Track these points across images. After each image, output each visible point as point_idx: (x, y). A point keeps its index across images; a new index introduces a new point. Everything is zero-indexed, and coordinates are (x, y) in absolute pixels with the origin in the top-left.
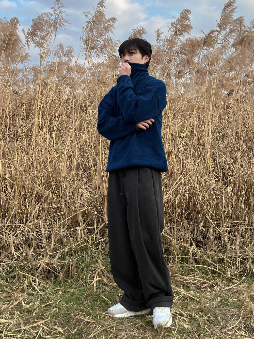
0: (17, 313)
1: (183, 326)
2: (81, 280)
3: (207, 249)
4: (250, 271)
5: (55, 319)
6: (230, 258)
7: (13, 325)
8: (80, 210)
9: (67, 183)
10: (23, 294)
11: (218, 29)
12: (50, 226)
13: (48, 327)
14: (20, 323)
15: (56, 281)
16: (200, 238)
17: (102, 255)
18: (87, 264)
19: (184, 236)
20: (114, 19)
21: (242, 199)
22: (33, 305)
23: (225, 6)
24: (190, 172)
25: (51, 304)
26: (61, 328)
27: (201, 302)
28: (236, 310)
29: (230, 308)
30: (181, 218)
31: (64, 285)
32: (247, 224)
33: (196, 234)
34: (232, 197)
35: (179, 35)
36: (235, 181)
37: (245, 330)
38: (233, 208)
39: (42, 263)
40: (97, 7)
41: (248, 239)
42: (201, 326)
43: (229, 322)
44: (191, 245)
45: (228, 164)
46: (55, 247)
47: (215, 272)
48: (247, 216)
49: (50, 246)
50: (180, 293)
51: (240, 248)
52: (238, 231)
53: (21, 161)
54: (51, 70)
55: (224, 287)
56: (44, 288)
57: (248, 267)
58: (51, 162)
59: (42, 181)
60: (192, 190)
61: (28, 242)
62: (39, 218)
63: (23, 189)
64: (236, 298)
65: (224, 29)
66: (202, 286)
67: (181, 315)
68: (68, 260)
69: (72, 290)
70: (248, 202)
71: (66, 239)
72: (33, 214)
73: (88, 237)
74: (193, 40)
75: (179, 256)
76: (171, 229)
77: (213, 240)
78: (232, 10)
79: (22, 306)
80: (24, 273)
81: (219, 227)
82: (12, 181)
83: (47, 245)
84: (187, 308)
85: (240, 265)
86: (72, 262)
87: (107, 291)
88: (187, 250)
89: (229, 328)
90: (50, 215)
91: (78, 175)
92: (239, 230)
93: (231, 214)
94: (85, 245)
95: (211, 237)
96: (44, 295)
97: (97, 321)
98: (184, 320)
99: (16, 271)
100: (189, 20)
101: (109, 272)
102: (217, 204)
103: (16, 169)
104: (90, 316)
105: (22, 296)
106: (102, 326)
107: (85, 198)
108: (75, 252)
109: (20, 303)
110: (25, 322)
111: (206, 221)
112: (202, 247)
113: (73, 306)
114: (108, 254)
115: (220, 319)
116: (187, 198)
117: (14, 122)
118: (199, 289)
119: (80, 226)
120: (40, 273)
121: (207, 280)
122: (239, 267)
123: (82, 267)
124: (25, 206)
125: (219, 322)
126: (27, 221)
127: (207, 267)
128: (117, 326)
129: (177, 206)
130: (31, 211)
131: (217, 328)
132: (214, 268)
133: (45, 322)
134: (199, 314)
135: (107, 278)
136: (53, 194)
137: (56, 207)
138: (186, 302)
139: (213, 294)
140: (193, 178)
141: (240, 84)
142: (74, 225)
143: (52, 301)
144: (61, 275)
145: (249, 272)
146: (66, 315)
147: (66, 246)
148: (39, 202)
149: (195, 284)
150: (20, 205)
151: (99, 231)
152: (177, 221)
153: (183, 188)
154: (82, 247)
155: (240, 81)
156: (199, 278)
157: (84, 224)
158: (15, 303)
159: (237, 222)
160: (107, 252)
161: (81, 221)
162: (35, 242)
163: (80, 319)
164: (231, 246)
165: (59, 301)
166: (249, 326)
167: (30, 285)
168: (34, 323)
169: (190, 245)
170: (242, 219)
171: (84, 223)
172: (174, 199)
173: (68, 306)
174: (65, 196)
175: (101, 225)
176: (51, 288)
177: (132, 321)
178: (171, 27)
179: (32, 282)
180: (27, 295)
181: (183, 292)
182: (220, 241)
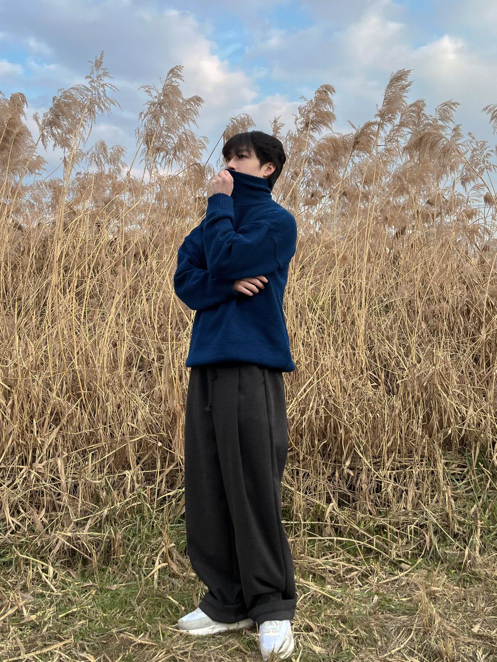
0: (14, 630)
1: (311, 650)
2: (130, 569)
3: (355, 508)
4: (430, 548)
5: (82, 640)
6: (396, 524)
7: (5, 651)
8: (131, 438)
9: (108, 391)
10: (25, 595)
11: (379, 119)
12: (77, 469)
13: (69, 654)
14: (19, 647)
15: (85, 570)
16: (345, 489)
17: (170, 521)
18: (143, 539)
19: (316, 486)
20: (197, 100)
21: (419, 418)
22: (43, 614)
23: (392, 81)
24: (328, 370)
25: (75, 612)
26: (92, 657)
27: (343, 605)
28: (404, 618)
29: (395, 616)
30: (311, 453)
31: (100, 578)
32: (426, 464)
33: (337, 481)
34: (401, 415)
35: (312, 129)
36: (406, 387)
37: (421, 655)
38: (403, 435)
39: (61, 537)
40: (168, 76)
41: (427, 490)
42: (344, 649)
43: (393, 641)
44: (329, 501)
45: (395, 357)
46: (85, 507)
47: (369, 551)
48: (426, 448)
49: (75, 506)
50: (307, 589)
51: (413, 506)
52: (411, 477)
53: (25, 351)
54: (82, 187)
55: (384, 577)
56: (63, 583)
57: (428, 541)
58: (80, 353)
59: (62, 387)
60: (331, 402)
61: (35, 500)
62: (57, 454)
63: (27, 401)
64: (405, 597)
65: (390, 120)
66: (347, 577)
67: (308, 629)
68: (108, 531)
69: (114, 587)
70: (428, 423)
71: (105, 493)
72: (46, 446)
73: (145, 488)
74: (336, 138)
75: (308, 522)
76: (293, 473)
77: (368, 492)
78: (403, 88)
79: (23, 616)
80: (27, 555)
81: (378, 470)
82: (9, 386)
83: (69, 504)
84: (319, 615)
85: (413, 536)
86: (115, 535)
87: (178, 587)
88: (321, 511)
89: (393, 652)
90: (76, 449)
91: (129, 376)
92: (413, 474)
93: (399, 446)
94: (139, 503)
95: (364, 486)
96: (63, 597)
97: (158, 642)
98: (313, 637)
99: (12, 552)
100: (330, 103)
101: (181, 552)
102: (374, 428)
103: (16, 365)
104: (145, 634)
105: (23, 598)
106: (168, 652)
107: (140, 418)
108: (120, 516)
109: (19, 611)
110: (29, 645)
111: (356, 458)
112: (348, 506)
113: (115, 615)
114: (180, 519)
115: (377, 635)
116: (322, 417)
117: (15, 280)
118: (341, 581)
119: (130, 468)
120: (56, 556)
121: (356, 565)
122: (411, 540)
123: (133, 544)
124: (32, 432)
125: (376, 641)
126: (34, 460)
127: (355, 541)
128: (195, 650)
129: (305, 432)
130: (43, 442)
131: (371, 651)
132: (367, 542)
133: (64, 645)
134: (340, 627)
135: (177, 562)
136: (83, 410)
137: (88, 434)
138: (318, 606)
139: (366, 590)
140: (333, 381)
141: (416, 216)
142: (121, 467)
143: (77, 607)
144: (95, 559)
145: (428, 549)
146: (102, 632)
147: (105, 505)
148: (57, 426)
149: (334, 573)
150: (23, 431)
151: (165, 477)
152: (304, 459)
153: (315, 399)
154: (133, 507)
155: (418, 212)
156: (341, 561)
157: (139, 466)
158: (10, 611)
159: (410, 460)
160: (179, 516)
161: (132, 460)
162: (49, 498)
163: (127, 640)
164: (398, 502)
165: (89, 607)
166: (427, 647)
167: (38, 579)
168: (43, 647)
169: (327, 502)
170: (417, 454)
171: (138, 464)
172: (300, 419)
173: (106, 617)
174: (105, 414)
175: (168, 467)
176: (76, 583)
177: (222, 641)
178: (298, 115)
179: (41, 572)
180: (32, 598)
181: (313, 587)
182: (379, 494)
